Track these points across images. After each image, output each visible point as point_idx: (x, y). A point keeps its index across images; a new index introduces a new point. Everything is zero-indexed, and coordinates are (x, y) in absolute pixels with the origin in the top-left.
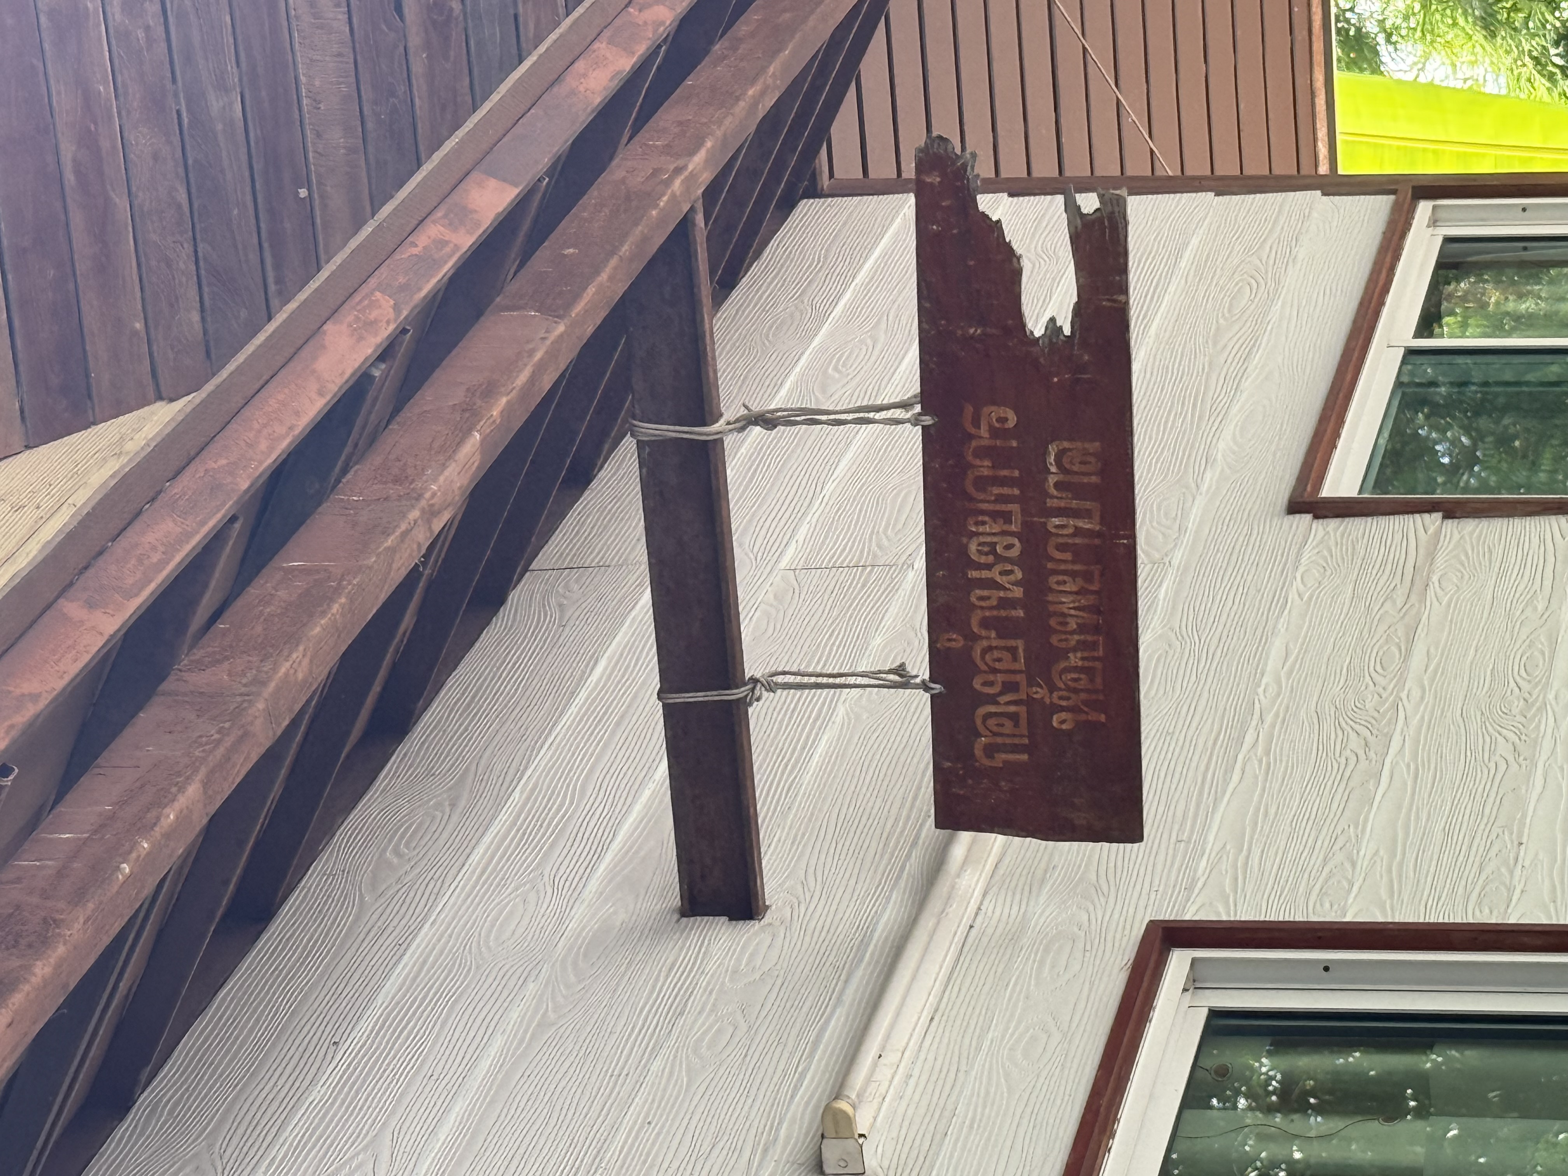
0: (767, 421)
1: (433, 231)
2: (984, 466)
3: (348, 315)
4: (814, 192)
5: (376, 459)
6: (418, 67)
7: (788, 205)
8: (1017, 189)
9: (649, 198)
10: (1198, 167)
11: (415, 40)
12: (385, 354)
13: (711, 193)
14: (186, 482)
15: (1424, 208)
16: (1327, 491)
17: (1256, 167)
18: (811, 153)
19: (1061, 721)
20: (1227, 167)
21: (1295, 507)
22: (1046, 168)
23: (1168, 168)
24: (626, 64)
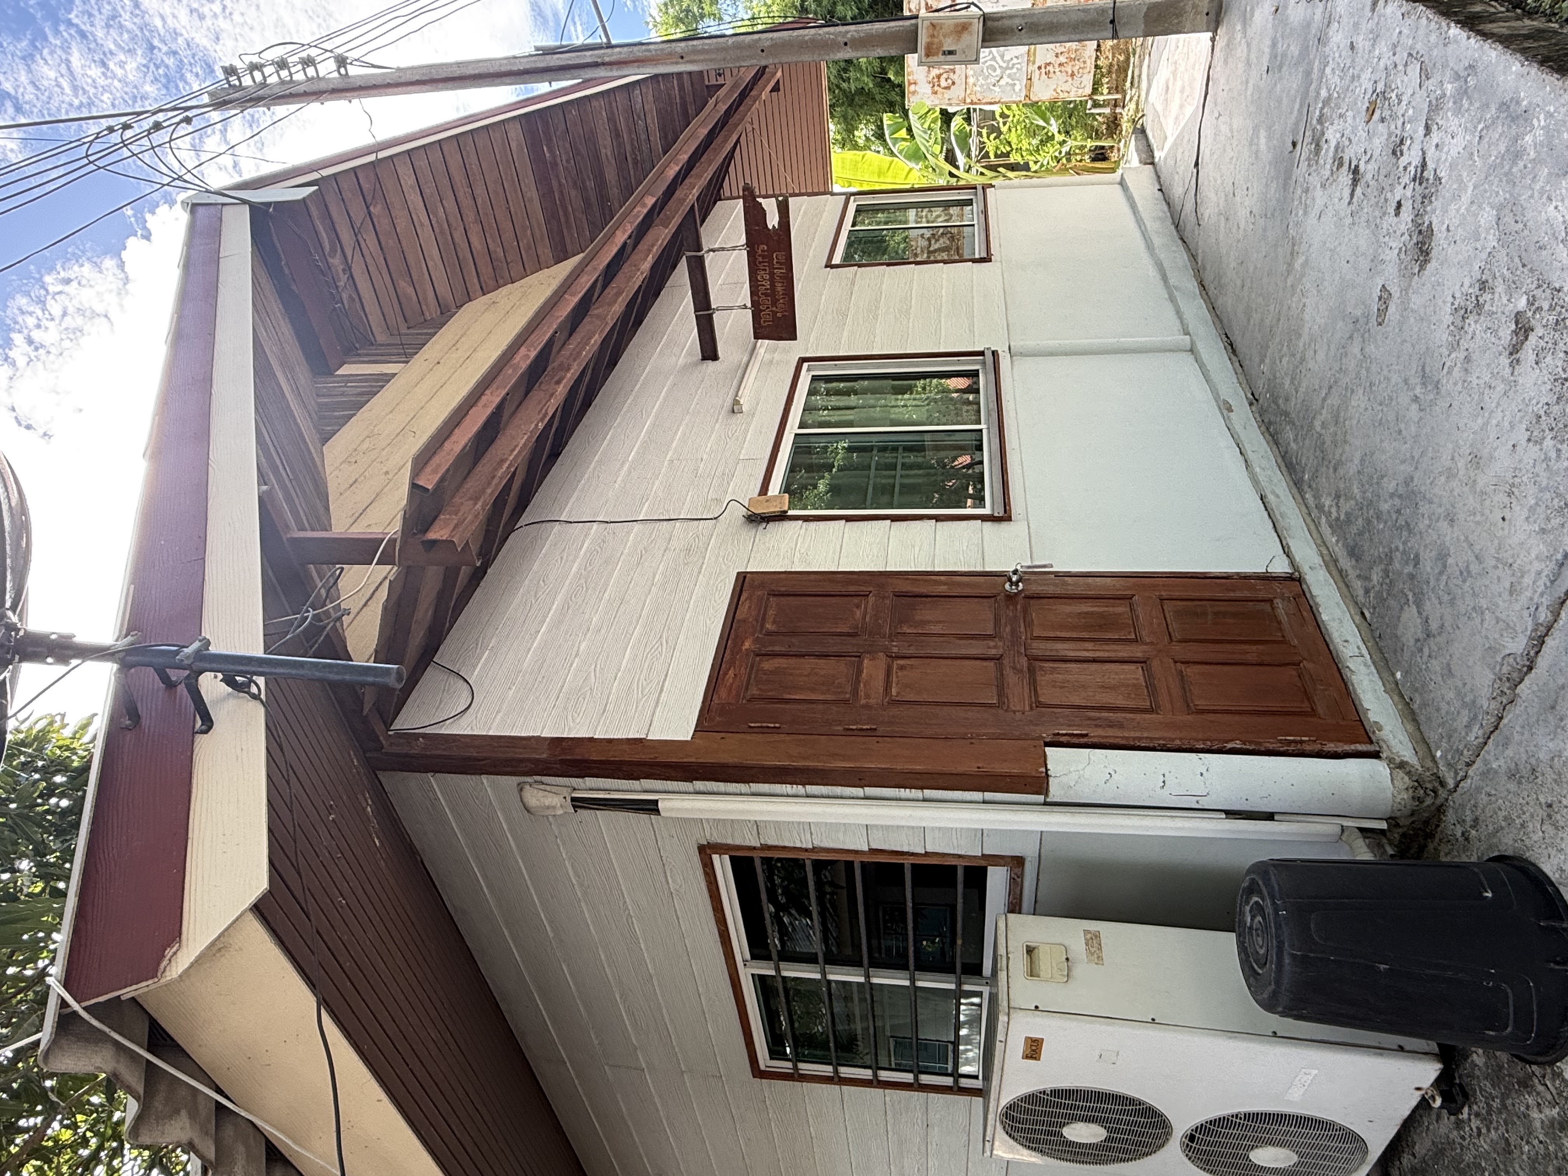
0: (713, 251)
1: (638, 209)
2: (760, 259)
3: (621, 229)
4: (720, 200)
5: (629, 262)
6: (632, 173)
7: (715, 203)
8: (765, 197)
9: (684, 200)
10: (803, 191)
11: (631, 166)
12: (630, 237)
13: (698, 199)
14: (589, 268)
15: (852, 198)
16: (833, 262)
17: (816, 190)
18: (719, 191)
19: (779, 315)
20: (810, 190)
21: (826, 266)
22: (770, 192)
23: (797, 191)
24: (677, 168)
